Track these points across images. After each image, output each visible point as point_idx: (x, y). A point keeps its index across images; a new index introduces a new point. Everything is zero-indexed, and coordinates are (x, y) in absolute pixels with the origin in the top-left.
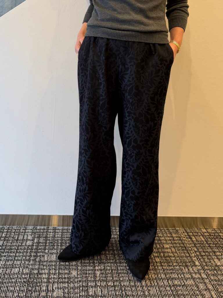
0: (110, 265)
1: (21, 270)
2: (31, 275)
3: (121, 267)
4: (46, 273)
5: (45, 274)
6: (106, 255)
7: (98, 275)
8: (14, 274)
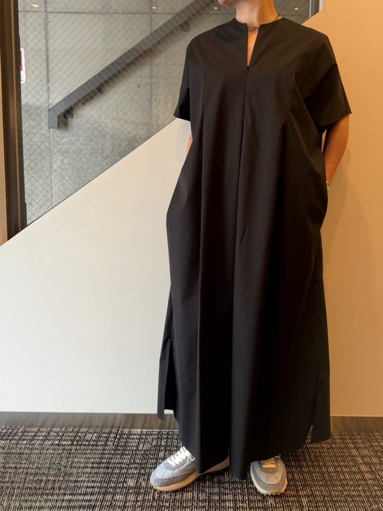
0: (319, 489)
1: (196, 496)
2: (210, 502)
3: (335, 492)
4: (230, 499)
5: (229, 501)
6: (311, 474)
7: (305, 504)
8: (187, 501)
